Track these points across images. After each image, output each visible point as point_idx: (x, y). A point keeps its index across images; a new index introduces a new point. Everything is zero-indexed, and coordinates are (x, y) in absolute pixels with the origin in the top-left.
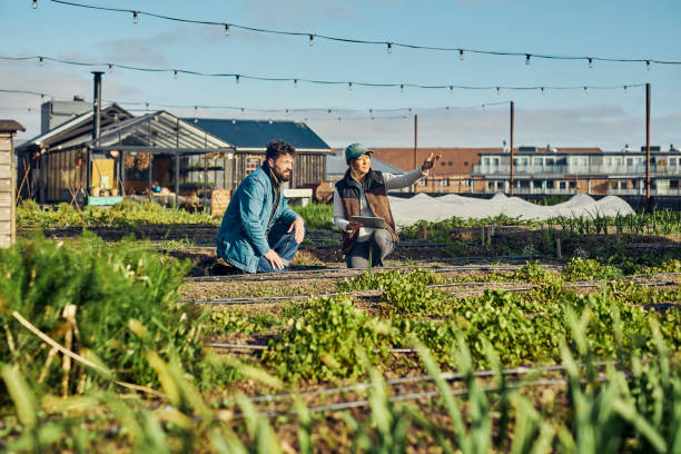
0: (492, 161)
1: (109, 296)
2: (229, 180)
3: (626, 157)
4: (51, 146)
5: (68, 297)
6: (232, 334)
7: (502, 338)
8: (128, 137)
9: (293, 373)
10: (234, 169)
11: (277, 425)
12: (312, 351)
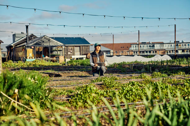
0: (134, 46)
1: (27, 87)
2: (64, 54)
3: (170, 44)
4: (16, 46)
5: (16, 87)
6: (61, 95)
7: (133, 94)
8: (36, 43)
9: (78, 105)
10: (65, 51)
11: (71, 119)
12: (83, 99)
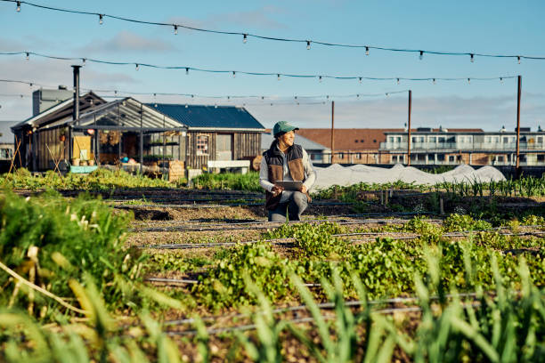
0: (395, 140)
1: (64, 240)
2: (183, 154)
3: (503, 136)
4: (41, 126)
5: (31, 241)
6: (170, 272)
7: (387, 275)
8: (102, 118)
9: (217, 302)
10: (187, 145)
12: (233, 285)
